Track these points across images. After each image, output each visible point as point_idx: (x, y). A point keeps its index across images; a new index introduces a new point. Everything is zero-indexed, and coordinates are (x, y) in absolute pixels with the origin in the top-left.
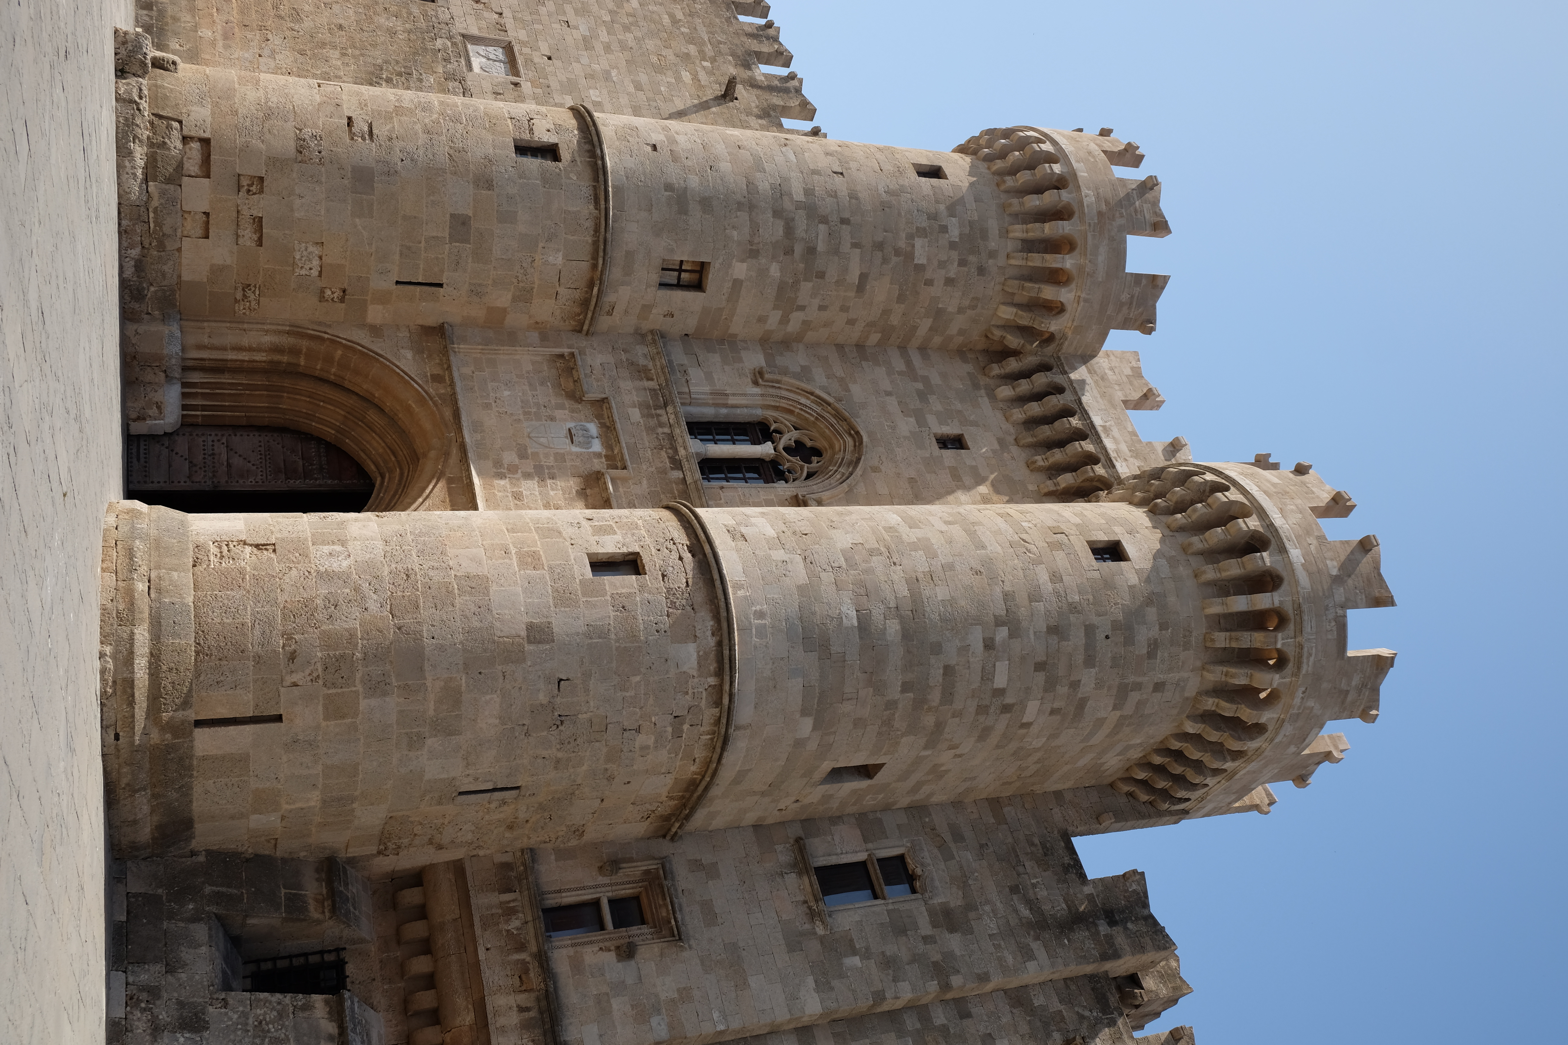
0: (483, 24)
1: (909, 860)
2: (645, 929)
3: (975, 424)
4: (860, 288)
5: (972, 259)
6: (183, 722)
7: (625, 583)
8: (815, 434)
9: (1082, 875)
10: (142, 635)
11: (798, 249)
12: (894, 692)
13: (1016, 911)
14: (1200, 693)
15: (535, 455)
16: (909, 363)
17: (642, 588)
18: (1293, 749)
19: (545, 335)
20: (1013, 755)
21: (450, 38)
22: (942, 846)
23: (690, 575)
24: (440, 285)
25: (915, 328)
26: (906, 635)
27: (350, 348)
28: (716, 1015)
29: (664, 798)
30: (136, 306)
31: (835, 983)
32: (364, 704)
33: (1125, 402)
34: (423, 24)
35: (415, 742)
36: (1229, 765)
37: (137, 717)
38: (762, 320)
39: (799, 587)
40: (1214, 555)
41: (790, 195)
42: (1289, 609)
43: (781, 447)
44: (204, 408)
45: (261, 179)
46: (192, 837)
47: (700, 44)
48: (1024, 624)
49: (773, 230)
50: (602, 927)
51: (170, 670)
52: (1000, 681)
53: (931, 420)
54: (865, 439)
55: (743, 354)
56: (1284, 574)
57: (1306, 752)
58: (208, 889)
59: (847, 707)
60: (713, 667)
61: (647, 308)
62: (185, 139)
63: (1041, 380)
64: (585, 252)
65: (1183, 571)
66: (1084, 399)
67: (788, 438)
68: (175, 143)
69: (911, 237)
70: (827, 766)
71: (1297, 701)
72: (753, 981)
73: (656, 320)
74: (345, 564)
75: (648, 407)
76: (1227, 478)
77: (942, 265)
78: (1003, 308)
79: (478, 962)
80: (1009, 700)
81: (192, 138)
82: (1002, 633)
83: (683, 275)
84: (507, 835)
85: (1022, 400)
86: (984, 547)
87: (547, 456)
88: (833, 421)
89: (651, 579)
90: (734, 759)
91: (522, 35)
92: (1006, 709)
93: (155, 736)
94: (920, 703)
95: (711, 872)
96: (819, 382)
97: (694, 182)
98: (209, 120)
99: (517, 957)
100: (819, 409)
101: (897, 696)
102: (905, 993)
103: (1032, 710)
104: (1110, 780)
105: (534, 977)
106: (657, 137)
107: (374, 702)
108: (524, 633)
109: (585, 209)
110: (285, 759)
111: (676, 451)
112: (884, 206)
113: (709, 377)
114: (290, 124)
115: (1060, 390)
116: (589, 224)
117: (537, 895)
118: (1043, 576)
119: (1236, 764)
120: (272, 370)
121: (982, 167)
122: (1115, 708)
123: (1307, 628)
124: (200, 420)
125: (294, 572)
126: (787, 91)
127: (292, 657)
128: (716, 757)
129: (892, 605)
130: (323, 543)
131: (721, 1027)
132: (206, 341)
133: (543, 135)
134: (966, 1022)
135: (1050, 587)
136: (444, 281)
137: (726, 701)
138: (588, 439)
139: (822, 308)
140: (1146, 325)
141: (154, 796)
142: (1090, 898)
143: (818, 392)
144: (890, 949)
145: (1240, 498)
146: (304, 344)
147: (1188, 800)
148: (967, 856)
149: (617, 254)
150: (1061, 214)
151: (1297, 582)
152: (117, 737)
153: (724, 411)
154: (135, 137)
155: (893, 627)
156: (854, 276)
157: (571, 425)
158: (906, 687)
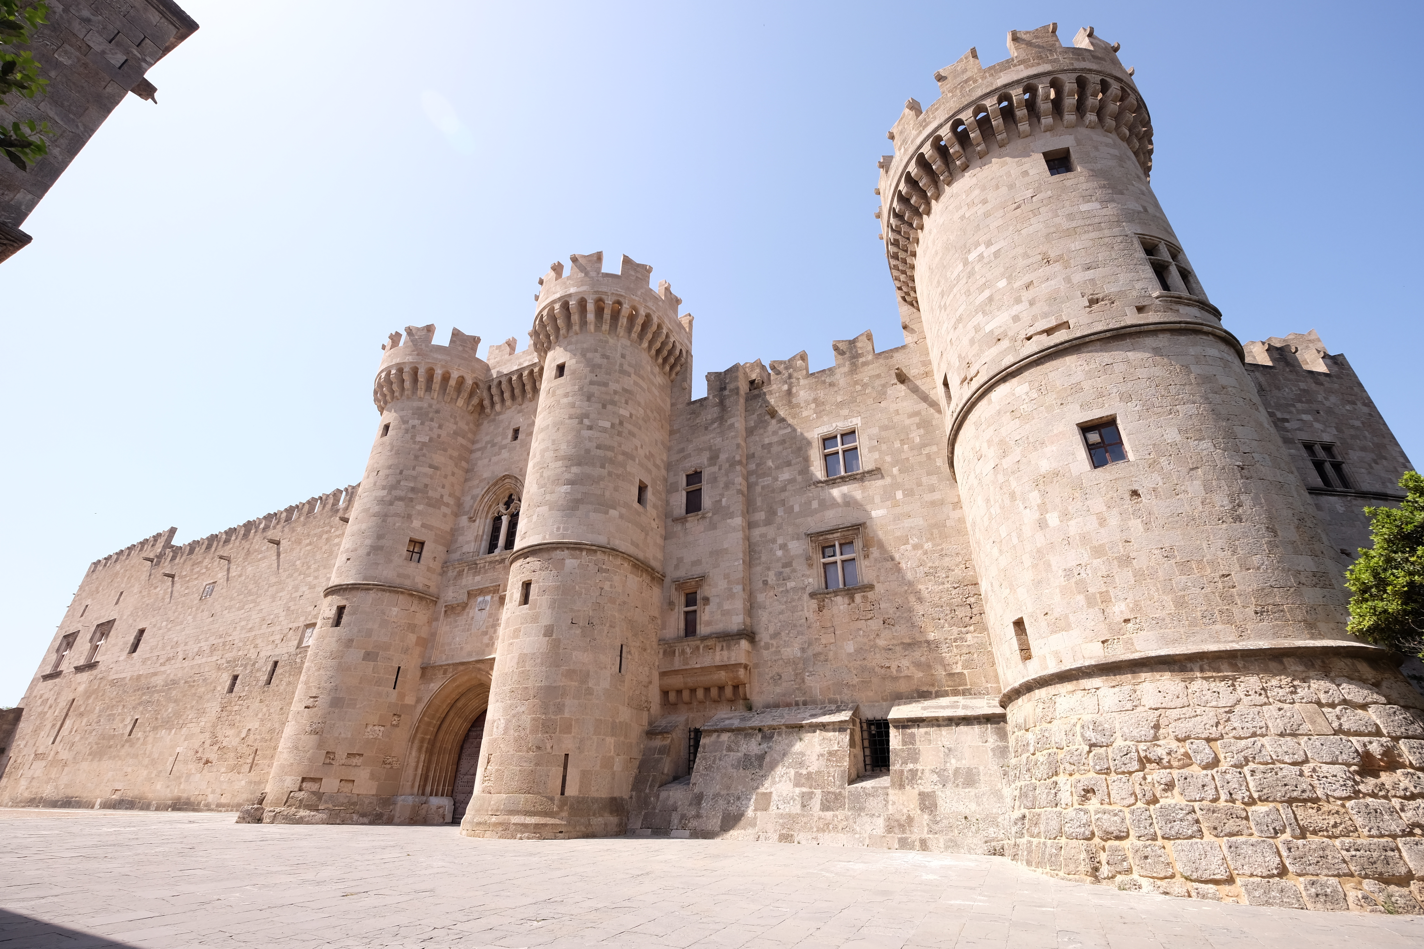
0: (293, 638)
1: (688, 473)
2: (698, 592)
3: (510, 423)
4: (436, 468)
5: (431, 415)
6: (560, 801)
7: (534, 589)
8: (502, 496)
9: (705, 399)
10: (516, 819)
11: (411, 495)
12: (604, 472)
13: (715, 429)
14: (629, 339)
15: (487, 627)
16: (479, 450)
17: (537, 582)
18: (660, 303)
19: (433, 619)
20: (646, 422)
21: (297, 655)
22: (685, 458)
23: (536, 559)
24: (399, 668)
25: (462, 445)
26: (579, 464)
27: (424, 714)
28: (736, 564)
29: (641, 579)
30: (385, 817)
31: (731, 510)
32: (567, 715)
33: (510, 354)
34: (288, 668)
35: (589, 692)
36: (665, 331)
37: (553, 822)
38: (445, 515)
39: (550, 510)
40: (569, 325)
41: (383, 497)
42: (595, 296)
43: (505, 512)
44: (444, 786)
45: (328, 753)
46: (622, 799)
47: (323, 532)
48: (584, 411)
49: (399, 507)
50: (695, 611)
51: (534, 806)
52: (607, 424)
53: (504, 442)
54: (507, 473)
55: (461, 525)
56: (580, 296)
57: (663, 298)
58: (647, 791)
59: (607, 494)
60: (578, 552)
61: (429, 569)
62: (300, 790)
63: (494, 391)
64: (394, 597)
65: (574, 339)
66: (505, 373)
67: (502, 508)
68: (301, 795)
69: (415, 442)
70: (636, 505)
71: (637, 298)
72: (725, 546)
73: (437, 566)
74: (502, 721)
75: (476, 572)
76: (538, 315)
77: (431, 429)
78: (458, 404)
79: (701, 668)
80: (617, 422)
81: (301, 786)
82: (586, 421)
83: (416, 550)
84: (649, 651)
85: (503, 400)
86: (548, 425)
87: (488, 622)
88: (497, 487)
89: (534, 577)
90: (624, 546)
91: (302, 619)
92: (621, 423)
93: (564, 814)
94: (612, 461)
95: (680, 560)
96: (479, 491)
97: (368, 542)
98: (293, 777)
99: (701, 650)
100: (491, 493)
101: (606, 471)
102: (739, 480)
103: (624, 412)
104: (669, 381)
105: (710, 643)
106: (344, 558)
107: (567, 710)
108: (547, 638)
109: (372, 595)
110: (587, 753)
111: (497, 561)
112: (398, 453)
113: (468, 542)
114: (302, 737)
115: (500, 383)
116: (380, 594)
117: (679, 639)
118: (565, 401)
119: (665, 328)
120: (430, 752)
121: (389, 405)
122: (630, 376)
123: (605, 290)
124: (450, 788)
125: (502, 746)
126: (352, 493)
127: (539, 748)
128: (621, 554)
129: (565, 469)
130: (492, 731)
131: (741, 561)
132: (410, 783)
133: (332, 612)
134: (756, 455)
135: (570, 398)
136: (397, 666)
137: (594, 548)
138: (484, 602)
139: (443, 487)
140: (475, 341)
141: (594, 815)
142: (714, 396)
143: (483, 493)
144: (722, 485)
145: (546, 311)
146: (419, 735)
147: (681, 350)
148: (691, 447)
149: (398, 581)
150: (415, 372)
151: (584, 291)
152: (561, 832)
153: (485, 537)
154: (294, 815)
155: (575, 470)
156: (430, 471)
157: (477, 609)
158: (603, 466)
